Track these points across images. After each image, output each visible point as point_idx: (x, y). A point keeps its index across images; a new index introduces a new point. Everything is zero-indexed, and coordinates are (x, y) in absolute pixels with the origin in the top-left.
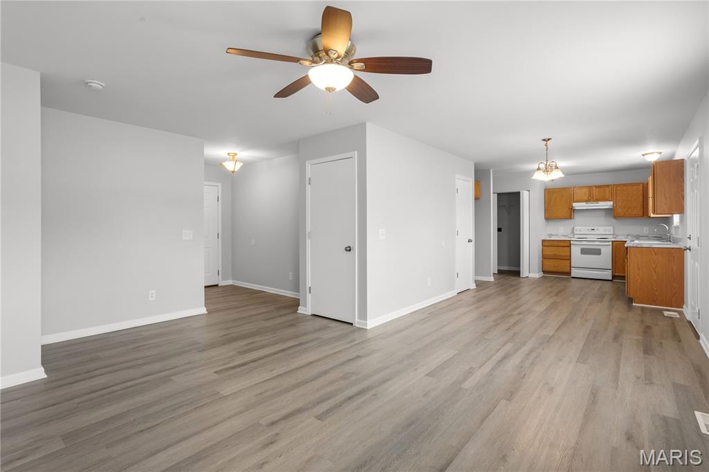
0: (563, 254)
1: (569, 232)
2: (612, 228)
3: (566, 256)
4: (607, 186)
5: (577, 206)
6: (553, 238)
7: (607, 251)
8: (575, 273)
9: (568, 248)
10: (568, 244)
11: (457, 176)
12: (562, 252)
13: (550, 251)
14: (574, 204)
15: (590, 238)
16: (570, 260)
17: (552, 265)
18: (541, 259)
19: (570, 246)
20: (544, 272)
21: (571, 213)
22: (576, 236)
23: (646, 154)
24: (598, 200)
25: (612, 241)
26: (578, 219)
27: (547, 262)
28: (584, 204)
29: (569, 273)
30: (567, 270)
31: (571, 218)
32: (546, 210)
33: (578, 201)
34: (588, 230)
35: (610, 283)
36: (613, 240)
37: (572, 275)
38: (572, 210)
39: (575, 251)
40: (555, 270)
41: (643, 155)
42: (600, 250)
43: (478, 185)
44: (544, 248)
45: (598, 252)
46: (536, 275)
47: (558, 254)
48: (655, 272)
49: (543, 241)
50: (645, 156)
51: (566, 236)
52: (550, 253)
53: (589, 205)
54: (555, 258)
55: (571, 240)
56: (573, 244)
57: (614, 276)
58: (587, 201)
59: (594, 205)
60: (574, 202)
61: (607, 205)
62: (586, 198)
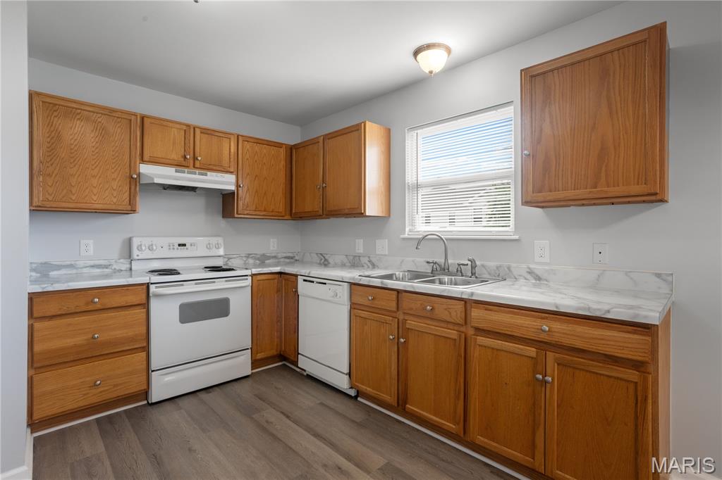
0: (119, 333)
2: (220, 240)
3: (132, 339)
4: (226, 134)
5: (154, 173)
8: (164, 385)
9: (140, 312)
10: (140, 298)
12: (115, 327)
13: (69, 334)
14: (145, 169)
16: (147, 349)
17: (79, 386)
18: (30, 374)
19: (146, 305)
21: (132, 194)
22: (138, 265)
25: (253, 275)
27: (48, 383)
28: (170, 171)
29: (143, 394)
30: (135, 386)
31: (132, 212)
33: (155, 162)
34: (171, 247)
35: (246, 383)
36: (255, 271)
38: (136, 184)
39: (164, 315)
40: (92, 400)
42: (225, 302)
45: (219, 308)
51: (106, 267)
52: (69, 342)
53: (186, 175)
54: (91, 353)
55: (148, 285)
56: (158, 296)
57: (255, 363)
58: (180, 165)
59: (197, 176)
60: (143, 161)
61: (226, 182)
62: (176, 156)
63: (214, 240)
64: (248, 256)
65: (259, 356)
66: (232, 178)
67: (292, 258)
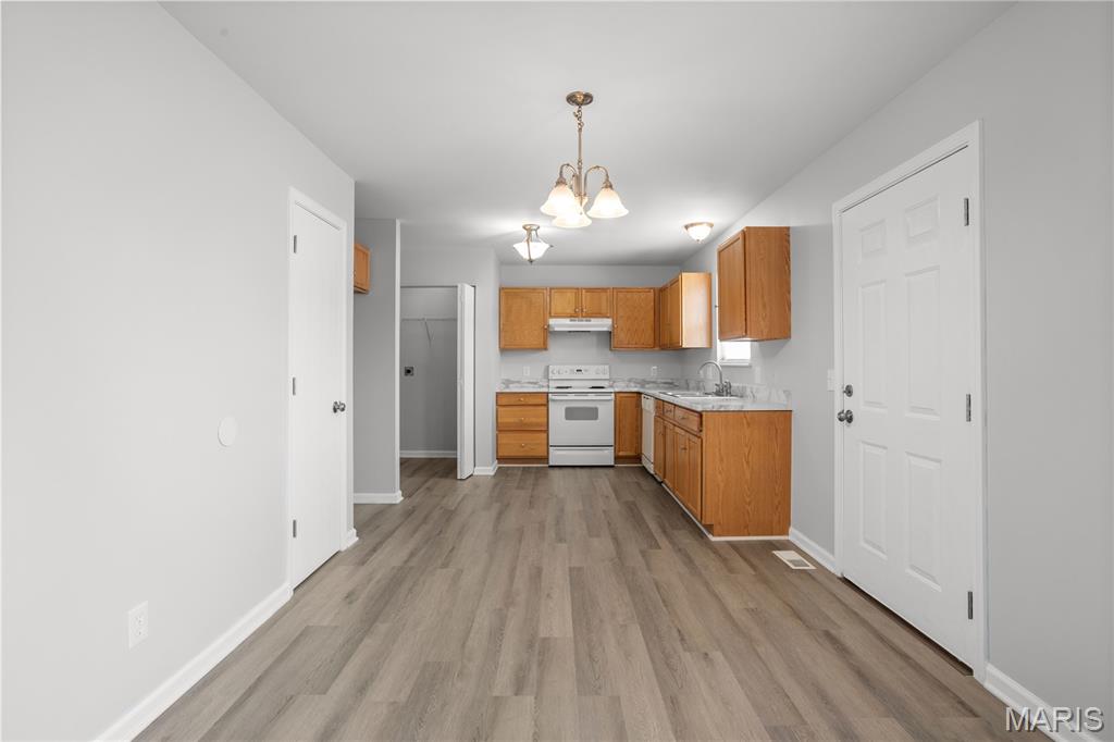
0: (534, 420)
1: (539, 375)
2: (607, 367)
3: (540, 424)
4: (604, 290)
5: (558, 324)
6: (514, 389)
7: (607, 412)
8: (556, 457)
9: (544, 409)
10: (542, 401)
11: (295, 195)
12: (531, 416)
13: (511, 417)
14: (552, 322)
15: (577, 386)
16: (547, 431)
17: (514, 445)
18: (496, 432)
19: (547, 405)
20: (500, 459)
21: (545, 339)
22: (552, 384)
23: (692, 225)
24: (590, 316)
25: (615, 393)
26: (556, 350)
27: (506, 439)
28: (567, 321)
29: (546, 459)
30: (540, 452)
31: (546, 349)
32: (503, 331)
33: (558, 316)
34: (572, 372)
35: (611, 471)
36: (617, 390)
37: (551, 463)
38: (547, 332)
39: (557, 412)
40: (521, 453)
41: (687, 227)
42: (596, 409)
43: (366, 255)
44: (500, 409)
45: (591, 414)
46: (488, 470)
47: (527, 420)
48: (748, 463)
49: (497, 393)
50: (690, 229)
51: (535, 383)
52: (512, 420)
53: (577, 323)
54: (521, 429)
55: (548, 393)
56: (553, 400)
57: (617, 459)
58: (572, 316)
59: (584, 323)
60: (551, 317)
61: (603, 324)
62: (570, 311)
63: (601, 367)
64: (630, 381)
65: (621, 454)
66: (608, 322)
67: (671, 383)
